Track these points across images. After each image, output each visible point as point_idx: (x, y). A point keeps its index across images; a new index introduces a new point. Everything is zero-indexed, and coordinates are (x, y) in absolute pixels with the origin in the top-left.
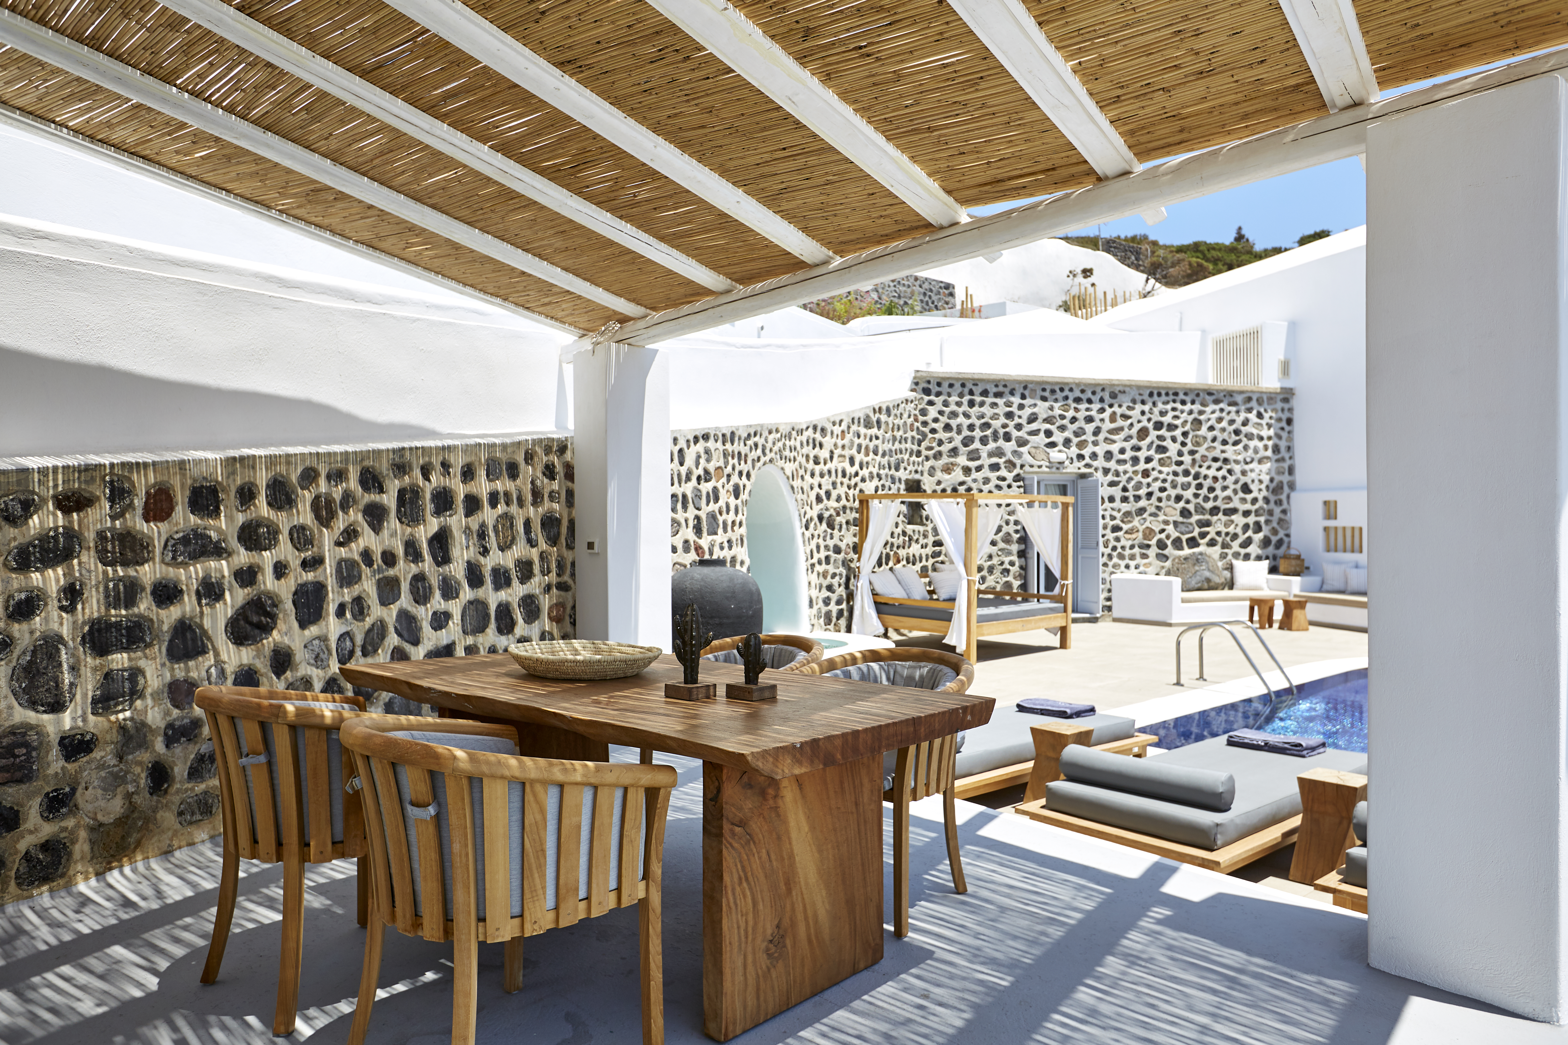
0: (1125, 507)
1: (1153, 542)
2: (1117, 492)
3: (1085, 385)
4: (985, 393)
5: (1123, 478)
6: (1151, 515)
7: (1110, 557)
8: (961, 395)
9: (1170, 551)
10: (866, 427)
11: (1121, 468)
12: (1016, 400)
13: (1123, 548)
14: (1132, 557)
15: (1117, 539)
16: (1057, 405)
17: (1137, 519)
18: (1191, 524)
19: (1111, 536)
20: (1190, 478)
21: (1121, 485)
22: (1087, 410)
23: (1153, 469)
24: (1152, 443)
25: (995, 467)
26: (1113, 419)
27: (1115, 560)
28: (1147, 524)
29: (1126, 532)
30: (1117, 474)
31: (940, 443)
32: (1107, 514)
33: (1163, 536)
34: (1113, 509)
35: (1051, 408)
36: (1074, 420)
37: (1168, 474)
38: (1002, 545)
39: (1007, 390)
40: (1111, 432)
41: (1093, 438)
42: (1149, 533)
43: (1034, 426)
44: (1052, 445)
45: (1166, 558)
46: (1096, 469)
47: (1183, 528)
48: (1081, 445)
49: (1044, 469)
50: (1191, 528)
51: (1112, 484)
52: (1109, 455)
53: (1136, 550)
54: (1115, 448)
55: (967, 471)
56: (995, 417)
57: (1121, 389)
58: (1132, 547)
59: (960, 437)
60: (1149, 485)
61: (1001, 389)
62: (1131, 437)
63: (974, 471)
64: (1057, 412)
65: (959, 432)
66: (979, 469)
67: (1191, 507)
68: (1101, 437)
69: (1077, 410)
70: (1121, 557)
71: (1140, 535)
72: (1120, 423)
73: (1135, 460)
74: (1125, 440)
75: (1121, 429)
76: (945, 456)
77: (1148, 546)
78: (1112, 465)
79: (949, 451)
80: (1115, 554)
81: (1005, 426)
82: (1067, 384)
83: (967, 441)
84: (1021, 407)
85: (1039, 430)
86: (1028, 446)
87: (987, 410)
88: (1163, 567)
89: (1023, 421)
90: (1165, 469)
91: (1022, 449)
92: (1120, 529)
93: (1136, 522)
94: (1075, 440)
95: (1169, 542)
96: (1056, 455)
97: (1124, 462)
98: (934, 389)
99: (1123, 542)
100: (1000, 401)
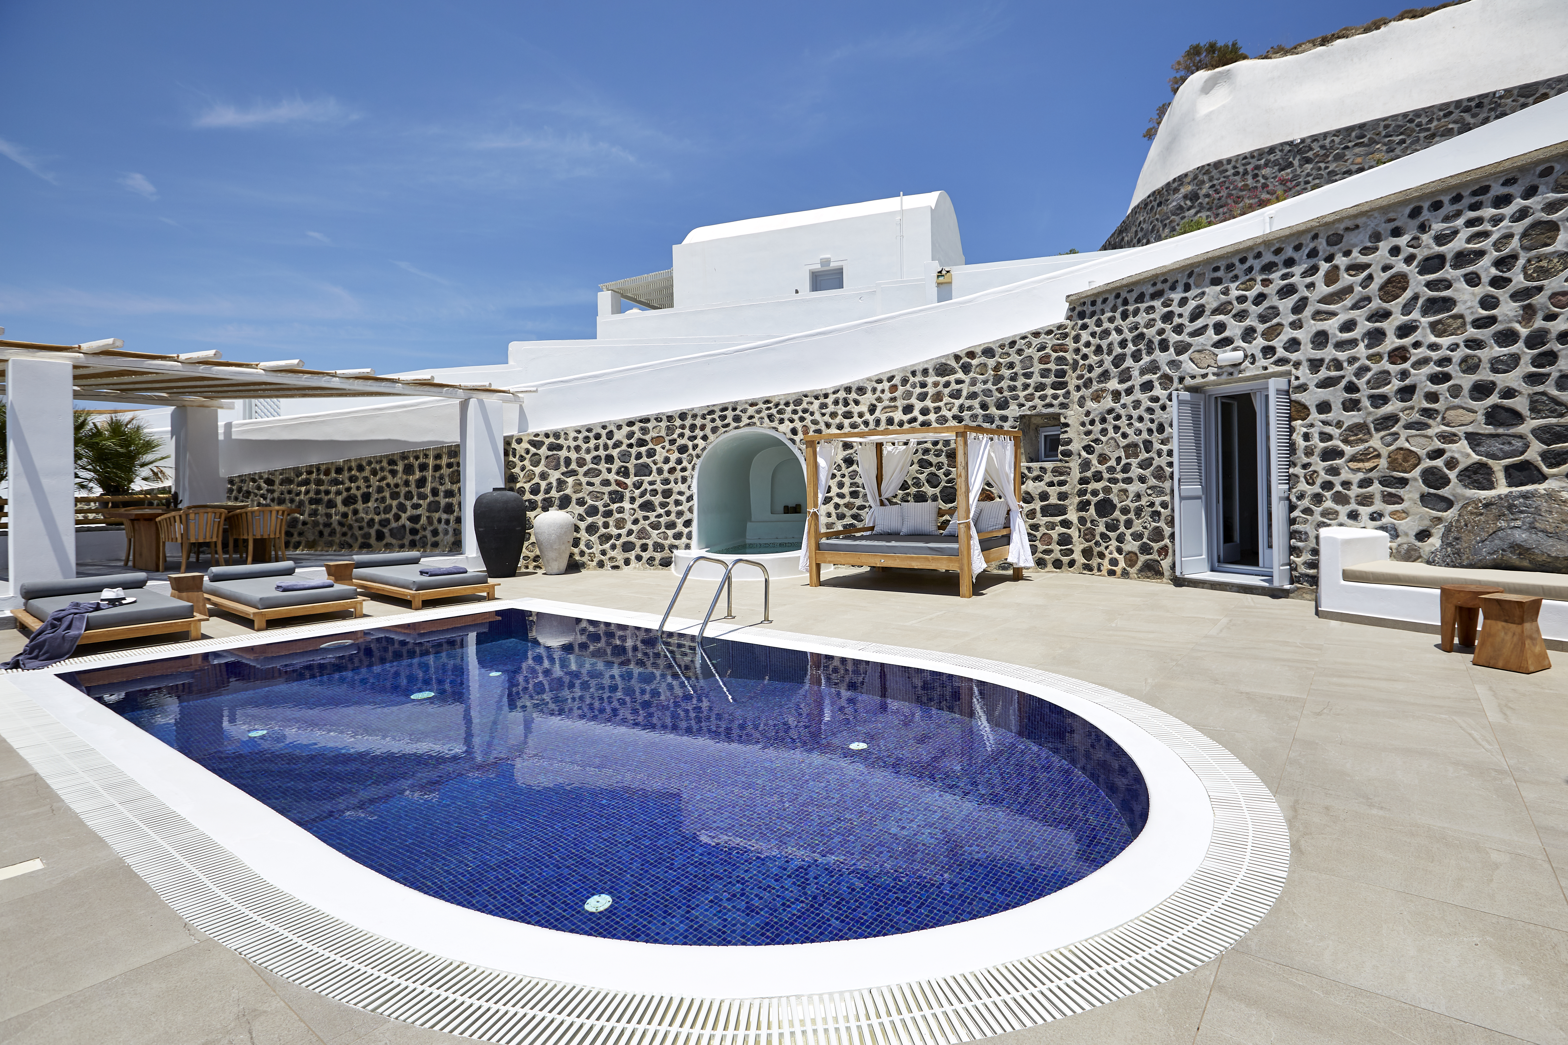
0: (1352, 418)
1: (1416, 472)
2: (1336, 396)
3: (1280, 239)
4: (1140, 298)
5: (1349, 371)
6: (1408, 426)
7: (1318, 499)
8: (1114, 309)
9: (1454, 488)
10: (938, 375)
11: (1342, 356)
12: (1176, 296)
13: (1346, 484)
14: (1366, 500)
15: (1334, 471)
16: (1233, 286)
17: (1377, 436)
18: (1521, 437)
19: (1319, 465)
20: (1519, 347)
21: (1344, 383)
22: (1284, 277)
23: (1417, 345)
24: (1416, 298)
25: (1147, 386)
26: (1331, 277)
27: (1329, 504)
28: (1402, 443)
29: (1353, 459)
30: (1337, 365)
31: (1091, 369)
32: (1315, 432)
33: (1439, 463)
34: (1325, 423)
35: (1226, 292)
36: (1260, 298)
37: (1454, 347)
38: (1153, 482)
39: (1166, 286)
40: (1324, 300)
41: (1293, 318)
42: (1408, 458)
43: (1199, 323)
44: (1227, 342)
45: (1449, 504)
46: (1297, 365)
47: (1496, 446)
48: (1272, 333)
49: (1211, 378)
50: (1518, 444)
51: (1325, 384)
52: (1320, 339)
53: (1376, 488)
54: (1332, 326)
55: (1116, 395)
56: (1150, 324)
57: (1350, 224)
58: (1365, 483)
59: (1111, 358)
60: (1404, 374)
61: (1159, 286)
62: (1368, 299)
63: (1123, 394)
64: (1235, 293)
65: (1110, 353)
66: (1129, 391)
67: (1520, 404)
68: (1308, 312)
69: (1266, 282)
70: (1341, 499)
71: (1383, 463)
72: (1346, 279)
73: (1376, 337)
74: (1355, 307)
75: (1349, 289)
76: (1095, 383)
77: (1404, 482)
78: (1329, 353)
79: (1099, 377)
80: (1328, 494)
81: (1161, 332)
82: (1250, 249)
83: (1118, 361)
84: (1183, 302)
85: (1206, 327)
86: (1190, 351)
87: (1142, 318)
88: (1439, 520)
89: (1185, 321)
90: (1445, 341)
91: (1181, 358)
92: (1341, 454)
93: (1376, 442)
94: (1261, 328)
95: (1452, 475)
96: (1227, 356)
97: (1353, 343)
98: (1089, 309)
99: (1345, 475)
100: (1157, 303)
